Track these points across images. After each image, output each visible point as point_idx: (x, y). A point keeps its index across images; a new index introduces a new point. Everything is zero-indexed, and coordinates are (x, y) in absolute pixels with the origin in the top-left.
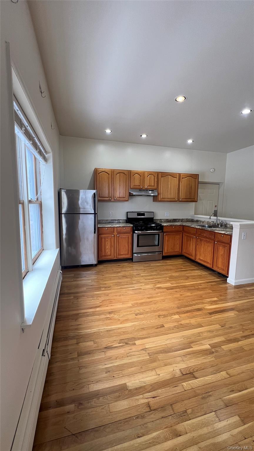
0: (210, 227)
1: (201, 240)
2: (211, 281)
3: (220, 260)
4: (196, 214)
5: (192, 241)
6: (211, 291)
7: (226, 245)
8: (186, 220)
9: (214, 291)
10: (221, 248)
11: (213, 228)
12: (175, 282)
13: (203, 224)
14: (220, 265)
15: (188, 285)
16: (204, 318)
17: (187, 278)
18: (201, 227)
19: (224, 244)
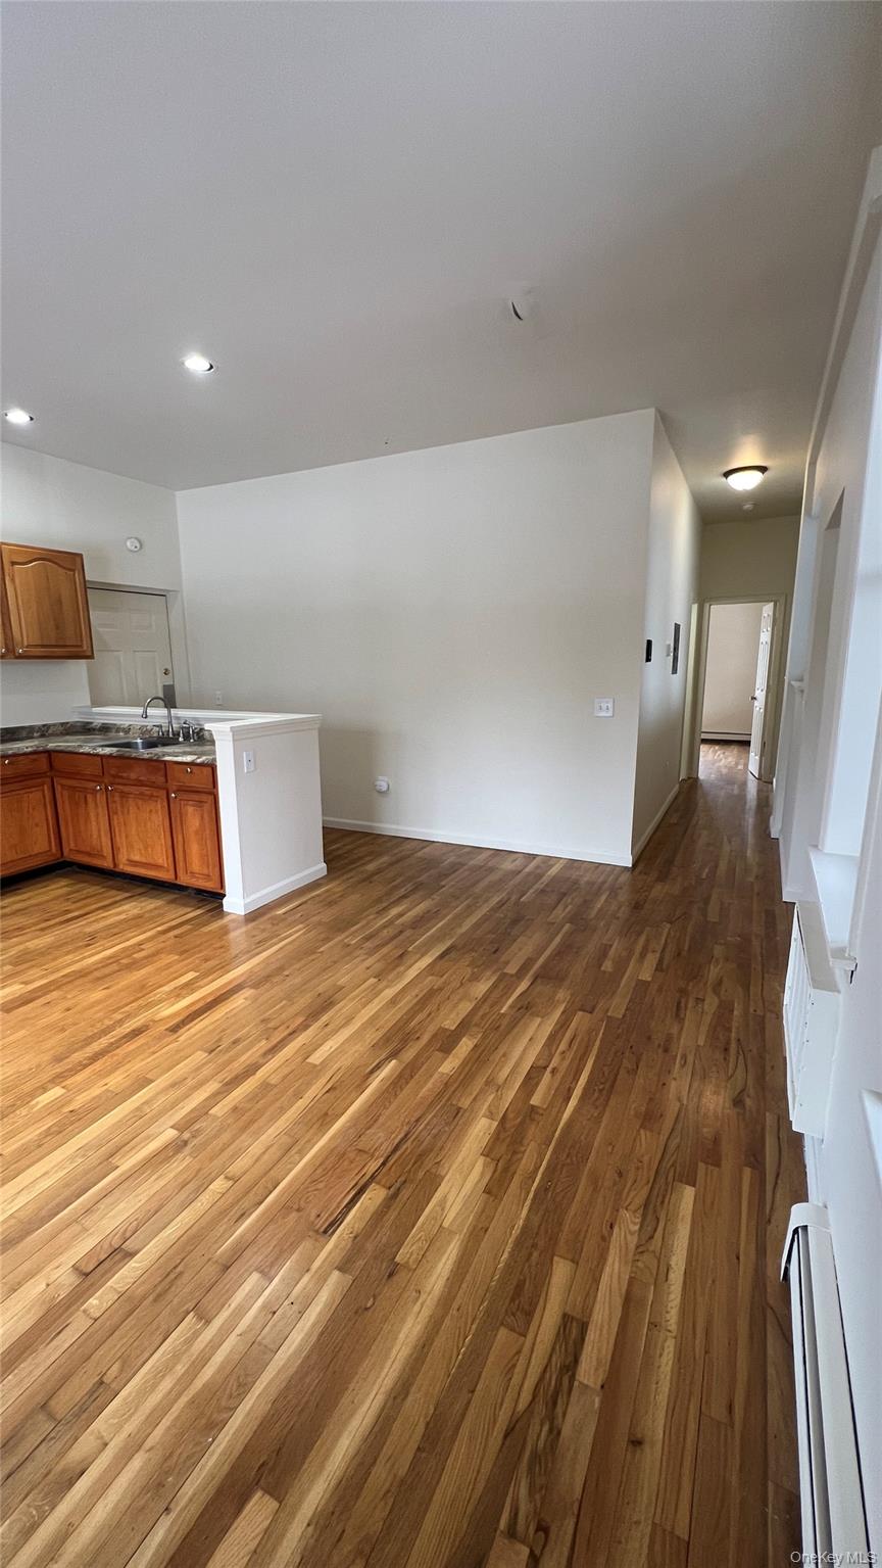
0: (150, 744)
1: (124, 795)
2: (173, 923)
3: (194, 849)
4: (95, 703)
5: (91, 804)
6: (176, 957)
7: (204, 797)
8: (61, 728)
9: (187, 951)
10: (190, 809)
11: (159, 750)
12: (38, 970)
13: (128, 738)
14: (196, 865)
15: (94, 964)
16: (154, 1053)
17: (92, 939)
18: (115, 749)
19: (196, 797)
